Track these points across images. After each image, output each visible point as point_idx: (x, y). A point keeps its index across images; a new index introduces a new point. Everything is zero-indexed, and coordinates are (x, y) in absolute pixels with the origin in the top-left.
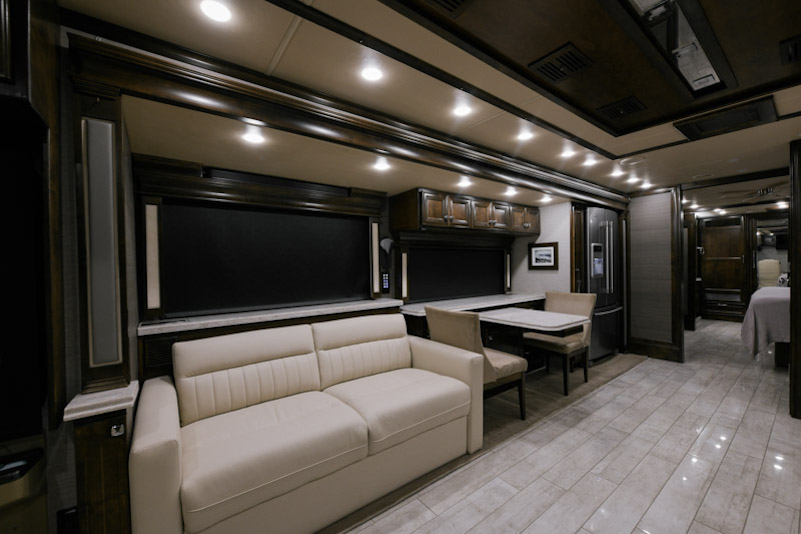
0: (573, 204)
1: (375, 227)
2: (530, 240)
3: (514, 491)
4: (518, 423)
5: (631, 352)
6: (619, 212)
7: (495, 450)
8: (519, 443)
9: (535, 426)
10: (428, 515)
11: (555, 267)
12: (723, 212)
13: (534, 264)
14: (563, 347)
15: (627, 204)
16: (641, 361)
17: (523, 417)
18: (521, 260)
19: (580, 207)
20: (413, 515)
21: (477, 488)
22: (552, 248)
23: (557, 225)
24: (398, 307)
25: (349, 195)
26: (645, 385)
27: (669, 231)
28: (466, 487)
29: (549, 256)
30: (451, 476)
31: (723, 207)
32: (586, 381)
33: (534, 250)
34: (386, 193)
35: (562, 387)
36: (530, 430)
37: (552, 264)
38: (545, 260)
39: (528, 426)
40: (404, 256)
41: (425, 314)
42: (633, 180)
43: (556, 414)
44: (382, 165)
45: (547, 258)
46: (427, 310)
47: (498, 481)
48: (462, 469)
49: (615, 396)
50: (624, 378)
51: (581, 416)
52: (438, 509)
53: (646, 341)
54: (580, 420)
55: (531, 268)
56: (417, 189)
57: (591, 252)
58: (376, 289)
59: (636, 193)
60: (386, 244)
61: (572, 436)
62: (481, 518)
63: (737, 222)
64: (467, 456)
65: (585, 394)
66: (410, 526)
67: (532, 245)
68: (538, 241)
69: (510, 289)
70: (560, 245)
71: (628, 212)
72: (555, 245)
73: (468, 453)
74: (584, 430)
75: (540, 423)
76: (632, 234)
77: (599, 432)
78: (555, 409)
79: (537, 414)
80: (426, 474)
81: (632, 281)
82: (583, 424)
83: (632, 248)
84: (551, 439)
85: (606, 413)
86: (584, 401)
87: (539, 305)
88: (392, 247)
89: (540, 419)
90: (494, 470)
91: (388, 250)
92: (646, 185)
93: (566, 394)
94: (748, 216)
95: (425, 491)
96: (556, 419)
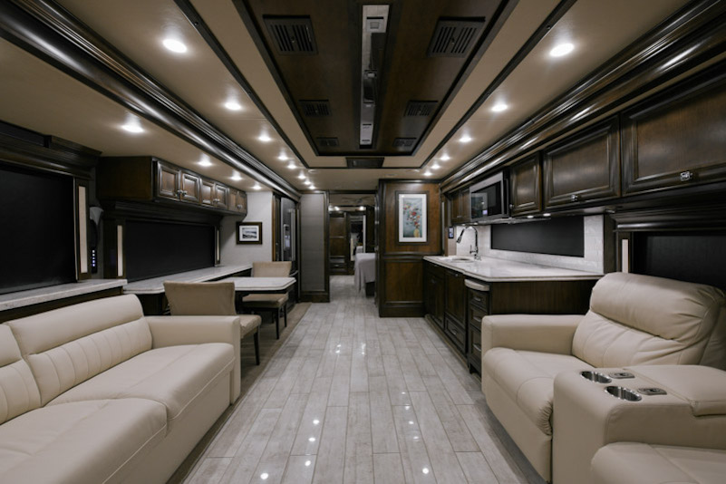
0: (274, 194)
1: (82, 190)
2: (238, 219)
3: (279, 410)
4: (256, 369)
5: (302, 301)
6: (296, 203)
7: (249, 393)
8: (265, 380)
9: (268, 366)
10: (226, 461)
11: (260, 242)
12: (337, 209)
13: (241, 239)
14: (276, 302)
15: (299, 198)
16: (309, 306)
17: (258, 363)
18: (229, 236)
19: (278, 195)
20: (211, 470)
21: (252, 423)
22: (257, 227)
23: (261, 208)
24: (121, 287)
25: (46, 145)
26: (318, 320)
27: (322, 219)
28: (244, 427)
29: (255, 233)
30: (225, 427)
31: (339, 206)
32: (286, 326)
33: (241, 227)
34: (101, 153)
35: (275, 335)
36: (266, 370)
37: (257, 239)
38: (252, 236)
39: (264, 367)
40: (120, 229)
41: (163, 291)
42: (307, 183)
43: (278, 353)
44: (133, 127)
45: (253, 235)
46: (165, 285)
47: (264, 411)
48: (231, 419)
49: (306, 331)
50: (305, 318)
51: (293, 349)
52: (231, 453)
53: (311, 292)
54: (294, 351)
55: (239, 242)
56: (150, 158)
57: (283, 230)
58: (84, 269)
59: (305, 191)
60: (96, 213)
61: (294, 363)
62: (268, 437)
63: (342, 215)
64: (232, 406)
65: (288, 335)
66: (215, 477)
67: (239, 224)
68: (245, 220)
69: (219, 262)
70: (263, 225)
71: (300, 204)
72: (260, 225)
73: (231, 405)
74: (300, 356)
75: (270, 363)
76: (302, 218)
77: (309, 354)
78: (276, 350)
79: (266, 358)
80: (205, 436)
81: (303, 252)
82: (297, 353)
83: (302, 229)
84: (284, 369)
85: (306, 342)
86: (290, 340)
87: (247, 273)
88: (102, 217)
89: (269, 360)
90: (257, 405)
91: (97, 221)
92: (312, 188)
93: (278, 338)
94: (348, 213)
95: (209, 449)
96: (279, 357)
